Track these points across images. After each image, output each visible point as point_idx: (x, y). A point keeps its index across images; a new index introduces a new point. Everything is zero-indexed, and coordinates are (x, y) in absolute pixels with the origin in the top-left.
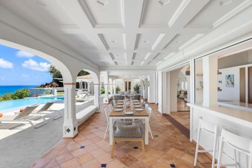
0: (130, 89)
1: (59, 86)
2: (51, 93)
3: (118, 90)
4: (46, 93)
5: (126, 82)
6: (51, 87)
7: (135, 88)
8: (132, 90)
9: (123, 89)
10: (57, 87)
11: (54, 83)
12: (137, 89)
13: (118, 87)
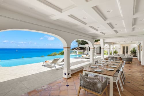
0: (127, 52)
1: (81, 49)
2: (75, 53)
3: (115, 52)
4: (73, 53)
5: (124, 47)
6: (77, 49)
7: (131, 52)
8: (129, 53)
9: (120, 52)
10: (79, 49)
11: (78, 48)
12: (134, 52)
13: (116, 50)
